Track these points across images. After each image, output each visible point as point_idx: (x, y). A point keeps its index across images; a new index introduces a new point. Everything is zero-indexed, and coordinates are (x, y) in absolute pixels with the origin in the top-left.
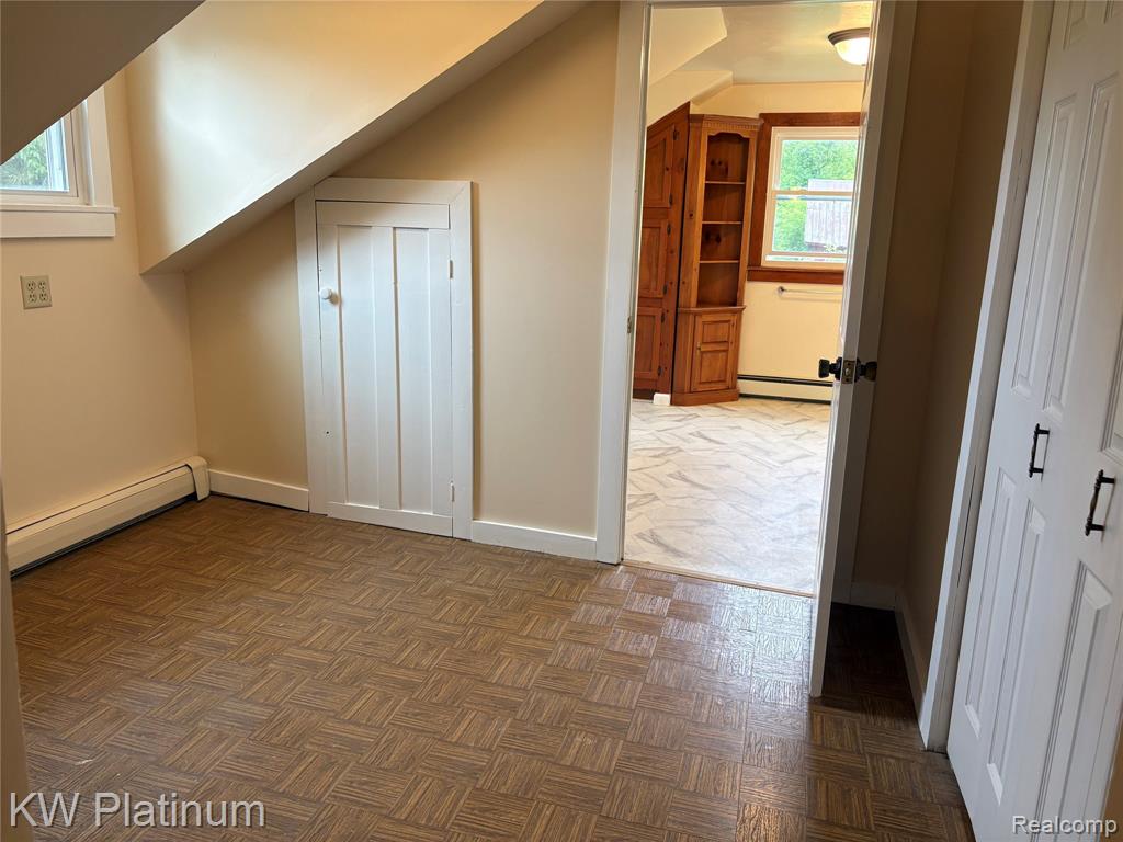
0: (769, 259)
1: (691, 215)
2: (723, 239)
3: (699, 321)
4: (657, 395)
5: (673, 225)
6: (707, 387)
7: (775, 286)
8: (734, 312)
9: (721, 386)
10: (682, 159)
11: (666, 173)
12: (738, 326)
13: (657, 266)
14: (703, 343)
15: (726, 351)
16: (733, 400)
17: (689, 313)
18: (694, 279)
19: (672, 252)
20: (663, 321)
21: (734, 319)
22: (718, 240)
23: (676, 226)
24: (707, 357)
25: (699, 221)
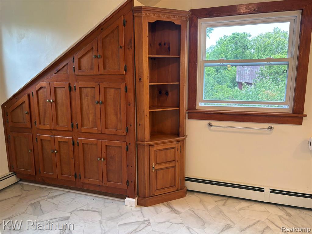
0: (201, 105)
1: (140, 79)
2: (170, 94)
3: (153, 150)
4: (127, 199)
5: (128, 87)
6: (162, 192)
7: (205, 123)
8: (178, 142)
9: (173, 189)
10: (131, 40)
11: (121, 50)
12: (181, 150)
13: (120, 113)
14: (156, 164)
15: (175, 167)
16: (181, 197)
17: (144, 145)
18: (146, 122)
19: (129, 105)
20: (127, 150)
21: (178, 146)
22: (167, 94)
23: (130, 87)
24: (160, 173)
25: (146, 83)
